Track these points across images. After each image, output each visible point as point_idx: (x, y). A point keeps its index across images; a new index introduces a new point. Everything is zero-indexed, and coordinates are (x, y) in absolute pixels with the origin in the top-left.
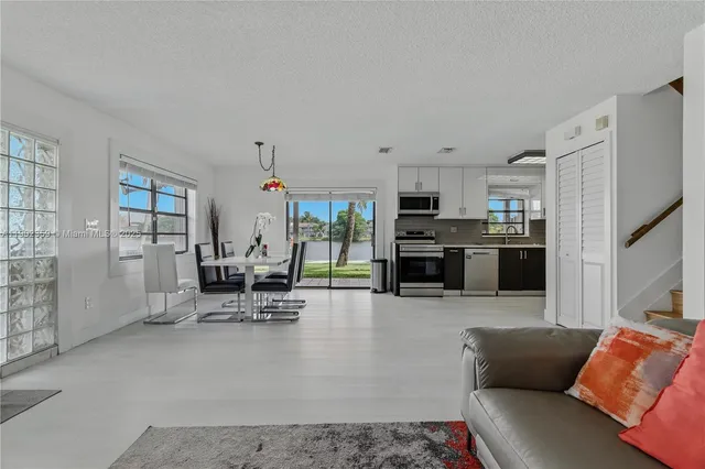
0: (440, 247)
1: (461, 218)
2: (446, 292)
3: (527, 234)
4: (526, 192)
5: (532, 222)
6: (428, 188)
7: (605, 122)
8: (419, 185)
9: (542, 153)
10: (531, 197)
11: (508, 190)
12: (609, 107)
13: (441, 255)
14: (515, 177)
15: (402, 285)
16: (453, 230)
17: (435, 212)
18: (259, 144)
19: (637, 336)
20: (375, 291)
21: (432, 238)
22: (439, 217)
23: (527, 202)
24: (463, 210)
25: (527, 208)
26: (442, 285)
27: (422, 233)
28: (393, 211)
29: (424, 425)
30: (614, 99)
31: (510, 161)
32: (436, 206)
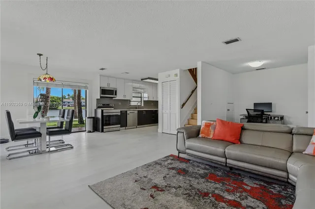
0: (119, 110)
1: (124, 99)
2: (121, 128)
3: (143, 105)
4: (142, 91)
5: (144, 101)
6: (112, 86)
7: (176, 75)
8: (108, 84)
9: (157, 80)
10: (144, 93)
11: (138, 90)
12: (178, 71)
13: (119, 114)
14: (140, 85)
15: (104, 127)
16: (120, 104)
17: (115, 96)
18: (40, 55)
19: (208, 123)
20: (90, 132)
21: (113, 107)
22: (117, 98)
23: (142, 94)
24: (125, 96)
25: (142, 96)
26: (119, 126)
27: (109, 105)
28: (98, 95)
29: (166, 157)
30: (179, 70)
31: (142, 80)
32: (116, 94)
